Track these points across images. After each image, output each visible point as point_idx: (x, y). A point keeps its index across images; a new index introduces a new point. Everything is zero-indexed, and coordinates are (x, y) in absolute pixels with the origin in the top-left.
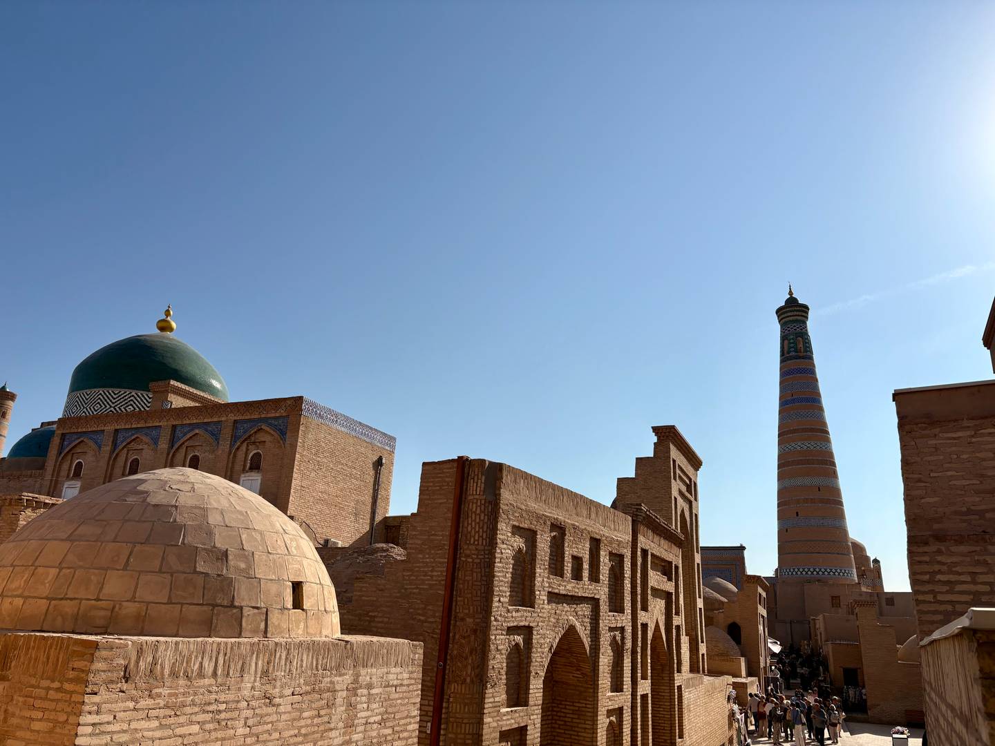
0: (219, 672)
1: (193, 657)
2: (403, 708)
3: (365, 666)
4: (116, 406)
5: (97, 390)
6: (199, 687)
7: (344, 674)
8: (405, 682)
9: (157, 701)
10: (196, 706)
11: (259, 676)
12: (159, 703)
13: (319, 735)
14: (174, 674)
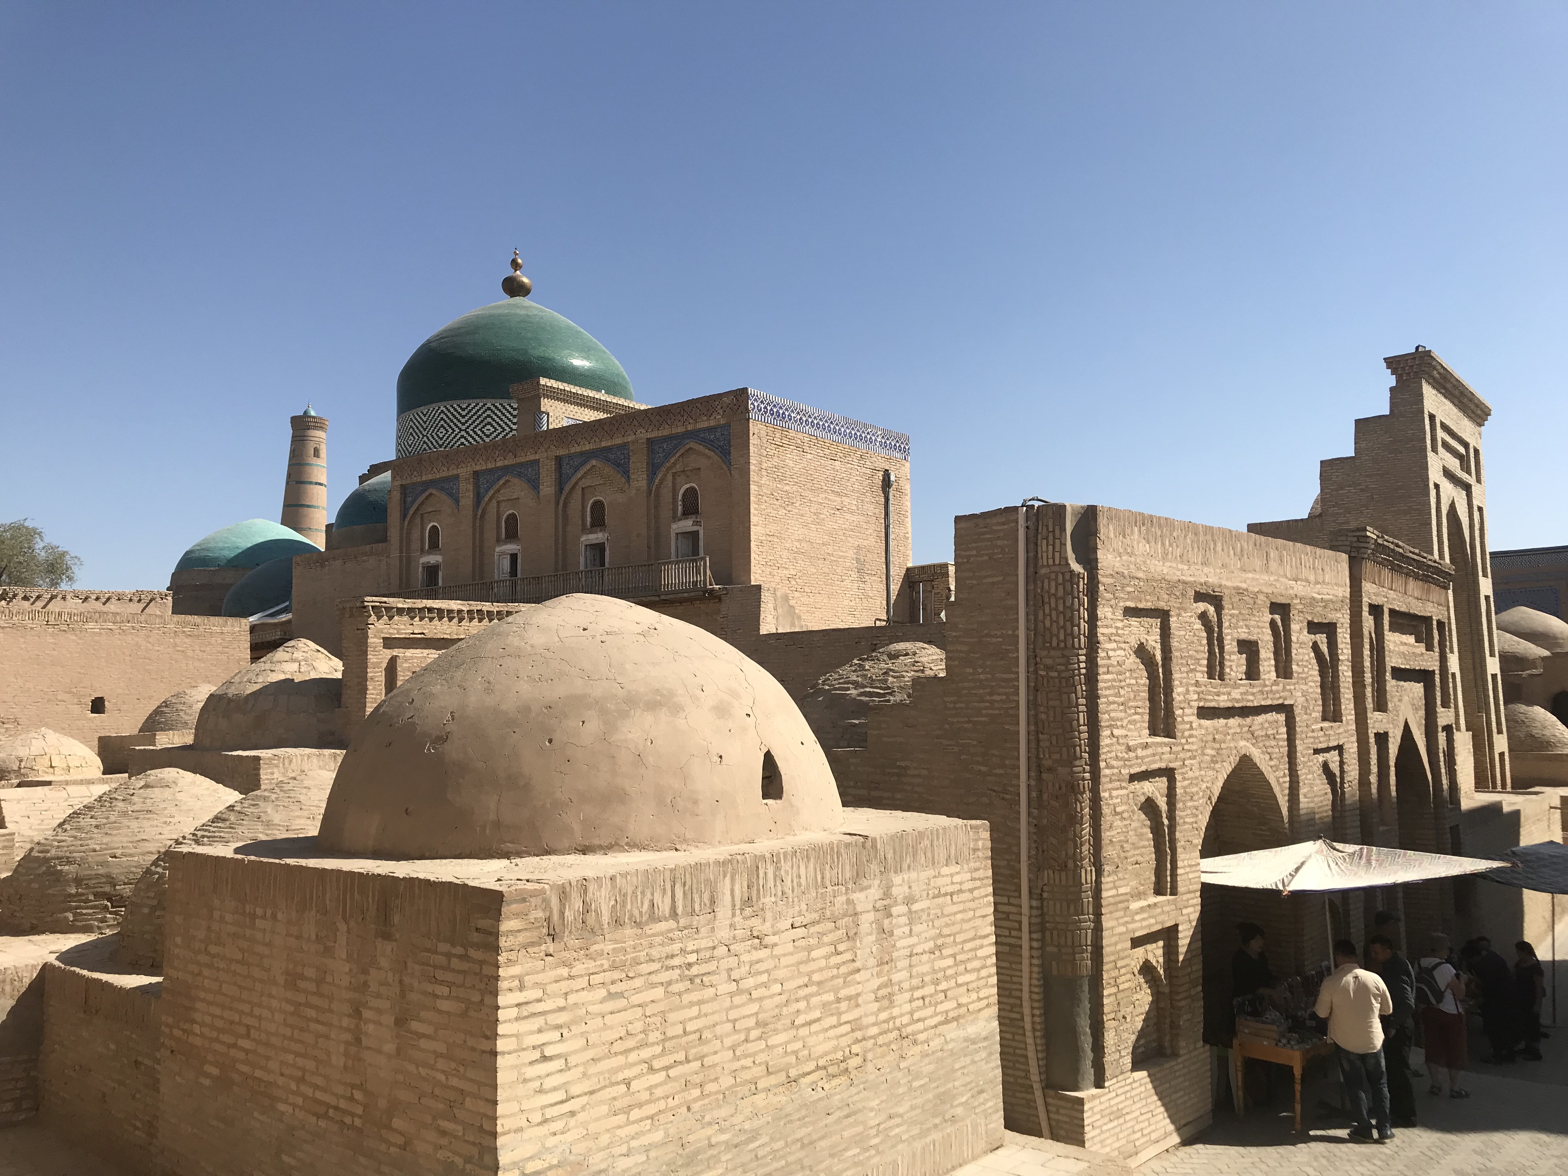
0: (680, 911)
1: (639, 893)
2: (966, 926)
3: (898, 870)
4: (468, 427)
5: (435, 406)
6: (654, 935)
7: (869, 887)
8: (967, 886)
9: (598, 963)
10: (654, 961)
11: (738, 907)
12: (602, 965)
13: (841, 980)
14: (618, 923)
